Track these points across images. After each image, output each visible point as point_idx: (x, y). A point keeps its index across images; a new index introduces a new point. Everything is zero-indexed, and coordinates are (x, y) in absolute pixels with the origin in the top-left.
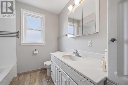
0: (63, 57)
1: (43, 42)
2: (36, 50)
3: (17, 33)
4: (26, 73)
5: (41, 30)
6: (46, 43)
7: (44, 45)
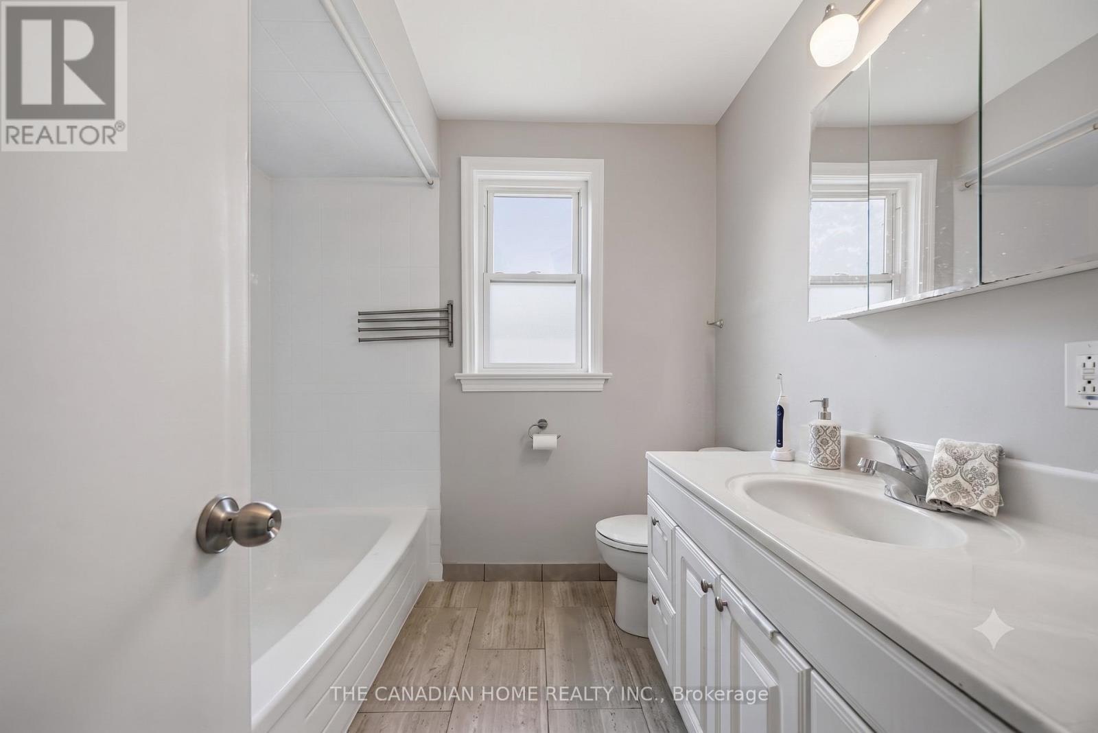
0: (751, 490)
1: (592, 367)
2: (542, 425)
3: (444, 315)
4: (486, 575)
5: (579, 281)
6: (609, 374)
7: (600, 386)
